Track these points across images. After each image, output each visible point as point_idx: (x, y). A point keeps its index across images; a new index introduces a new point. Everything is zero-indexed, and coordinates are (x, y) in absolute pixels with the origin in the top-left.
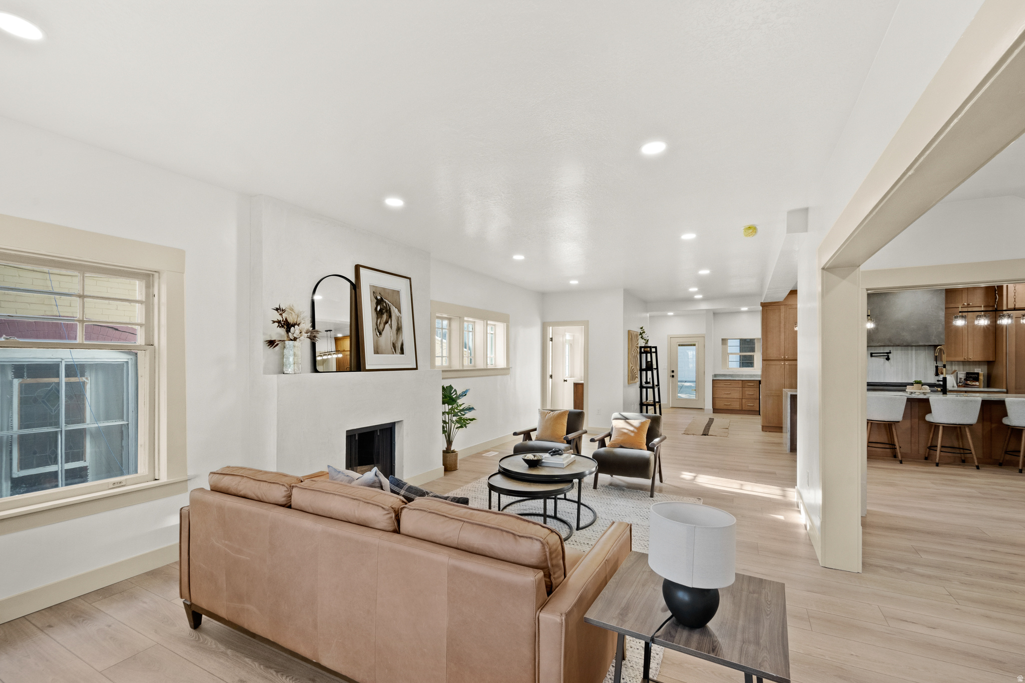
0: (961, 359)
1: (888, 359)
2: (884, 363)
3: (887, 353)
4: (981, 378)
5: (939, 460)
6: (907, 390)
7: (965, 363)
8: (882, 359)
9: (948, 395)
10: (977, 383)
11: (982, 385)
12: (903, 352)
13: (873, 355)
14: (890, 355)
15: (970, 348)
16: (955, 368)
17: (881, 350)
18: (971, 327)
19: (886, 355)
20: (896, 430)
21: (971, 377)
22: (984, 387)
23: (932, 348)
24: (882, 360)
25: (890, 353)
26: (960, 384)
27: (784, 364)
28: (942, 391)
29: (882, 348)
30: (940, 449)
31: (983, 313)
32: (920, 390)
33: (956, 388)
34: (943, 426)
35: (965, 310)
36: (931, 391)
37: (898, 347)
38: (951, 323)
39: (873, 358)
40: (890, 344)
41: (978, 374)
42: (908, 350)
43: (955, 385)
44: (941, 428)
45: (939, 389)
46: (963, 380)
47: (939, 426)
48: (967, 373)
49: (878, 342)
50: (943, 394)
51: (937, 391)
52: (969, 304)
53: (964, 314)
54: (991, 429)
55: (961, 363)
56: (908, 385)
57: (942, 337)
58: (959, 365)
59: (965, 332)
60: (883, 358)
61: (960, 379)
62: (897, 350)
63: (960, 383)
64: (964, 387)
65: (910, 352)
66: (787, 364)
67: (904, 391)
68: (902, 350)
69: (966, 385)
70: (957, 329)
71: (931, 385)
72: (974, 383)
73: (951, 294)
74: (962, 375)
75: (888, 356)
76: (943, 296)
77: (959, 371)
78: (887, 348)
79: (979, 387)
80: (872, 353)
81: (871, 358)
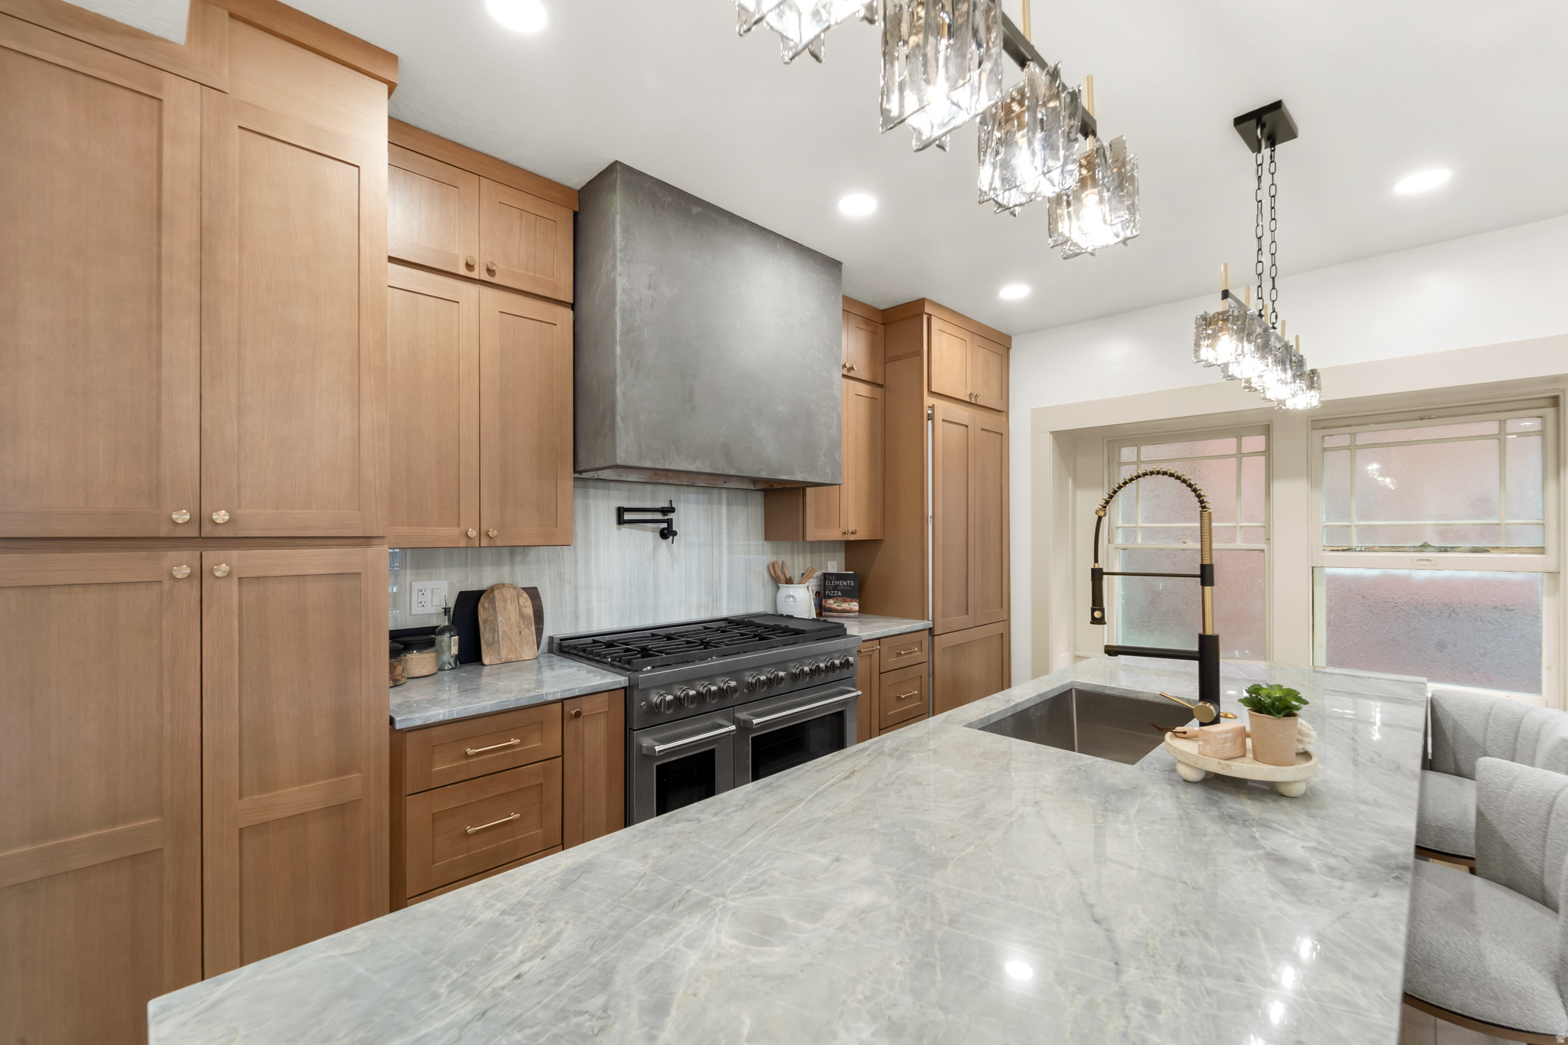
1: (667, 533)
2: (655, 549)
3: (665, 512)
8: (651, 535)
13: (627, 516)
14: (670, 516)
17: (652, 500)
19: (659, 516)
21: (837, 588)
24: (646, 537)
25: (672, 510)
27: (200, 575)
29: (649, 489)
39: (626, 529)
46: (817, 596)
57: (837, 457)
60: (655, 531)
62: (694, 502)
66: (222, 570)
72: (845, 606)
75: (669, 522)
78: (660, 492)
80: (621, 511)
81: (619, 529)
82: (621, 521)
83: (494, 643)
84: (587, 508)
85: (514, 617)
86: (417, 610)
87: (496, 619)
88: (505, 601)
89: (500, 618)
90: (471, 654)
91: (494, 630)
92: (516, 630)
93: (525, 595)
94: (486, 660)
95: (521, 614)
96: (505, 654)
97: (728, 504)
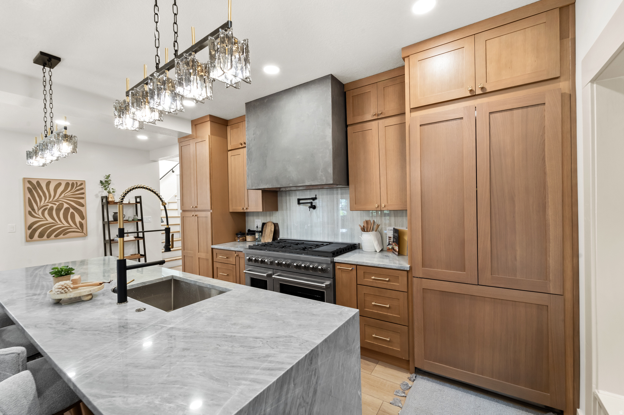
1: (313, 207)
2: (305, 212)
3: (313, 199)
14: (315, 201)
19: (311, 201)
25: (316, 198)
39: (301, 206)
57: (330, 171)
60: (308, 206)
80: (299, 200)
81: (299, 206)
82: (299, 203)
83: (264, 237)
84: (290, 200)
85: (269, 231)
87: (266, 231)
88: (268, 226)
91: (265, 233)
92: (269, 234)
93: (273, 225)
95: (271, 230)
96: (265, 240)
97: (341, 194)
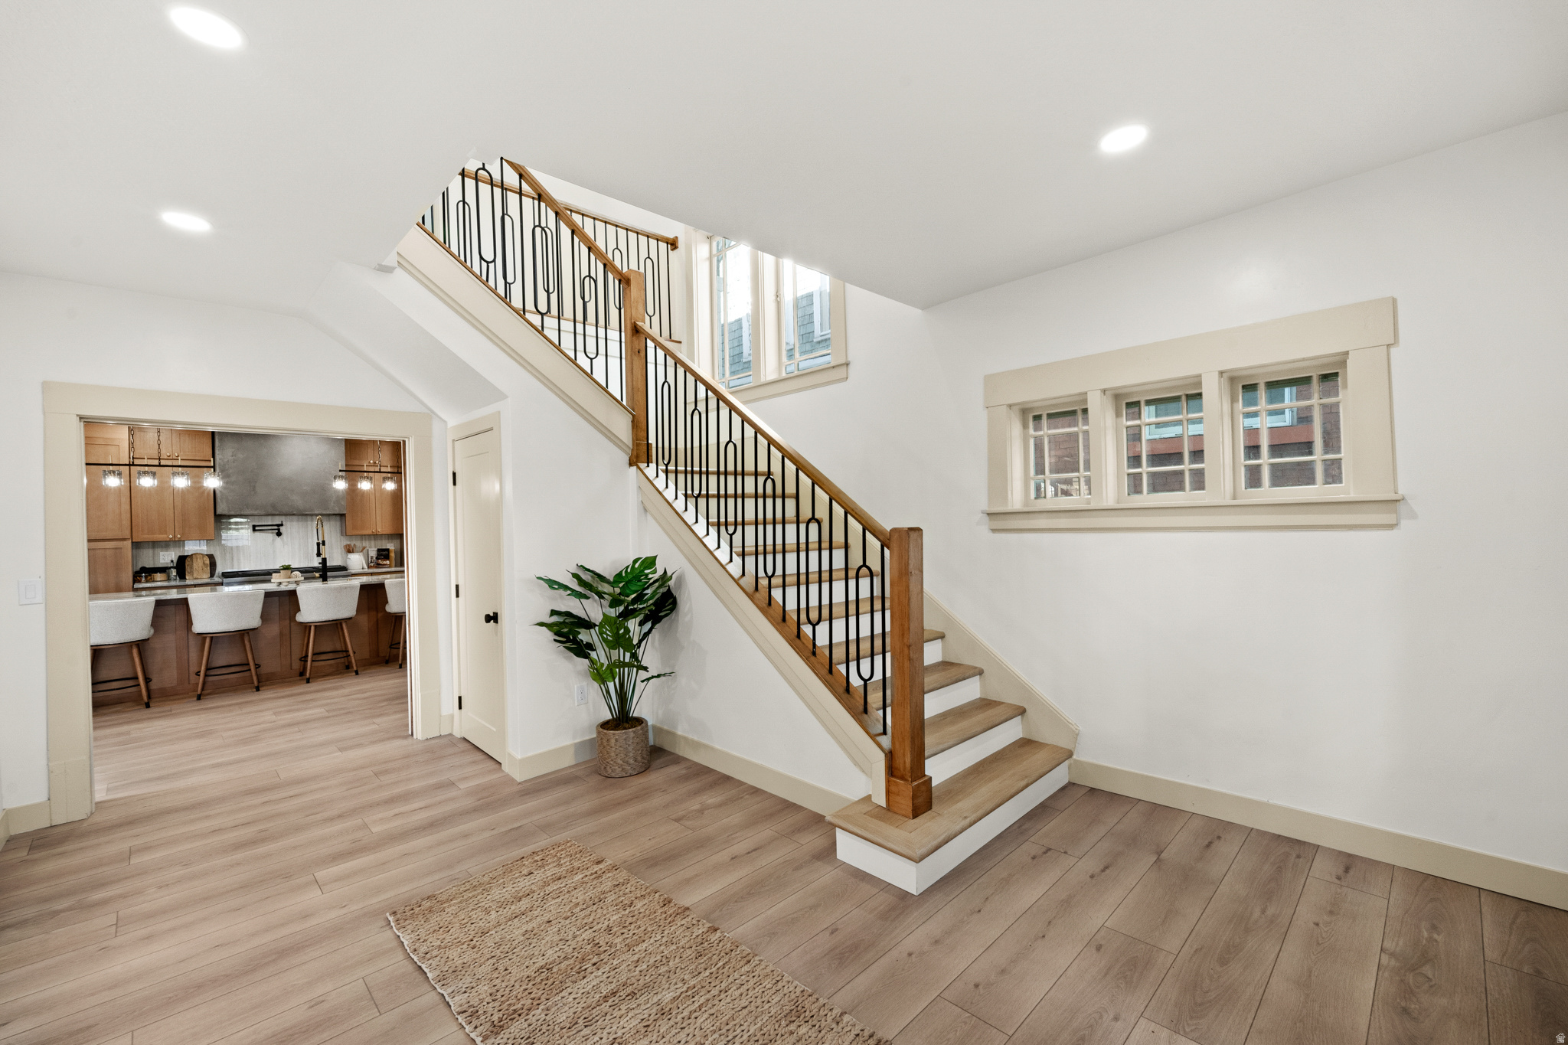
0: (370, 532)
1: (279, 534)
3: (278, 525)
4: (392, 555)
5: (310, 674)
6: (272, 581)
7: (376, 536)
8: (271, 535)
9: (329, 582)
10: (388, 562)
11: (393, 564)
12: (300, 523)
13: (257, 528)
14: (281, 528)
15: (378, 518)
16: (366, 544)
17: (269, 521)
18: (378, 491)
19: (276, 528)
20: (250, 642)
21: (382, 555)
22: (396, 566)
23: (338, 518)
24: (269, 536)
25: (282, 525)
26: (372, 564)
28: (321, 576)
29: (270, 517)
30: (312, 657)
31: (389, 475)
32: (290, 578)
33: (366, 570)
34: (316, 626)
35: (372, 469)
36: (306, 579)
37: (294, 517)
38: (356, 485)
39: (257, 533)
40: (274, 512)
41: (388, 550)
42: (307, 521)
43: (366, 567)
44: (313, 628)
45: (317, 575)
46: (374, 558)
47: (310, 626)
48: (379, 550)
49: (256, 509)
50: (323, 581)
51: (314, 578)
52: (375, 463)
53: (371, 475)
54: (377, 620)
55: (372, 537)
56: (275, 572)
57: (342, 503)
58: (370, 540)
59: (372, 497)
60: (272, 533)
61: (372, 557)
62: (292, 521)
63: (371, 562)
64: (376, 567)
65: (309, 523)
67: (269, 581)
68: (298, 521)
69: (378, 565)
70: (363, 493)
71: (303, 571)
72: (385, 562)
73: (353, 447)
74: (373, 553)
75: (279, 530)
76: (343, 448)
77: (370, 547)
78: (277, 517)
79: (390, 566)
80: (254, 527)
81: (254, 534)
82: (255, 530)
83: (191, 573)
85: (202, 565)
86: (162, 561)
88: (199, 559)
89: (194, 564)
90: (182, 575)
91: (192, 568)
92: (201, 569)
93: (207, 557)
94: (187, 578)
95: (204, 563)
96: (195, 576)
